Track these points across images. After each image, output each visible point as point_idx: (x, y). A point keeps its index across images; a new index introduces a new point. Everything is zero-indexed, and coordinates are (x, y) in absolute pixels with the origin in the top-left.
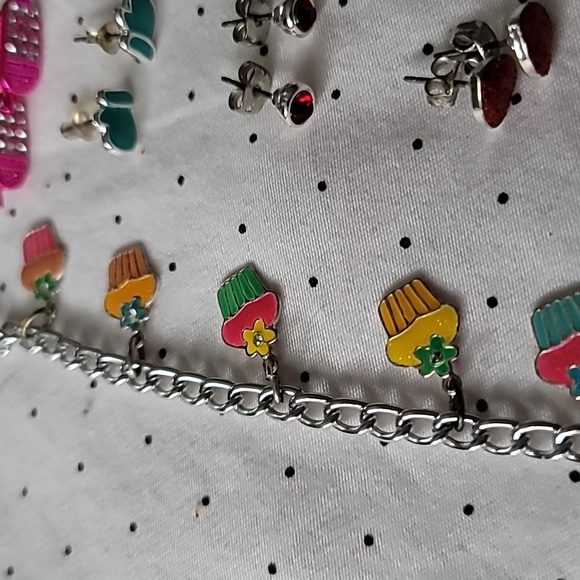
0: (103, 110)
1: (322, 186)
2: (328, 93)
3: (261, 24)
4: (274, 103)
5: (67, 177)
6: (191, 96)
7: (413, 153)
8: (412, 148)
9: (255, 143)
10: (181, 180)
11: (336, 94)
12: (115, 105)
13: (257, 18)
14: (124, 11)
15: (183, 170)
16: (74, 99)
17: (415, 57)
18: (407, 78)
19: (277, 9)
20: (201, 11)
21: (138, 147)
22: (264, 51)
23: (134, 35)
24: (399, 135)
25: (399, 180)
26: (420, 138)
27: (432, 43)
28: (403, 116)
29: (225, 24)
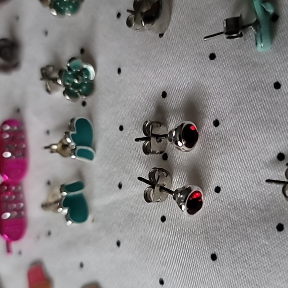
0: (64, 198)
1: (214, 257)
2: (212, 189)
3: (160, 141)
4: (175, 199)
5: (49, 234)
6: (120, 186)
7: (277, 233)
8: (276, 230)
9: (165, 222)
10: (118, 244)
11: (218, 190)
12: (72, 194)
13: (157, 137)
14: (71, 133)
15: (119, 236)
16: (49, 183)
17: (272, 162)
18: (268, 181)
19: (171, 132)
20: (121, 128)
21: (90, 218)
22: (165, 157)
23: (79, 148)
24: (266, 220)
25: (268, 254)
26: (282, 222)
27: (283, 152)
28: (267, 205)
29: (137, 140)
